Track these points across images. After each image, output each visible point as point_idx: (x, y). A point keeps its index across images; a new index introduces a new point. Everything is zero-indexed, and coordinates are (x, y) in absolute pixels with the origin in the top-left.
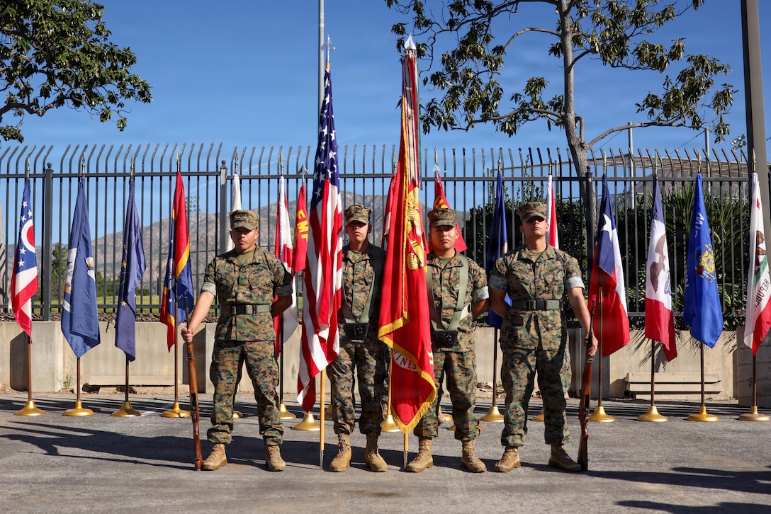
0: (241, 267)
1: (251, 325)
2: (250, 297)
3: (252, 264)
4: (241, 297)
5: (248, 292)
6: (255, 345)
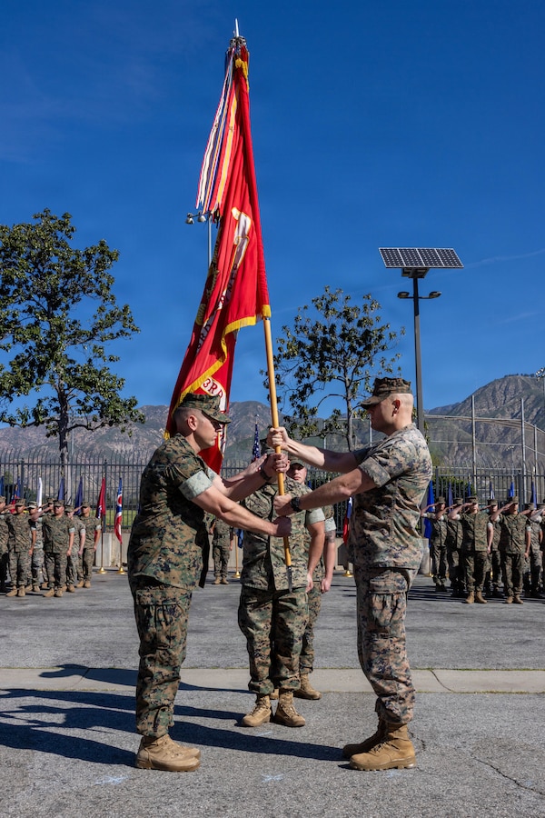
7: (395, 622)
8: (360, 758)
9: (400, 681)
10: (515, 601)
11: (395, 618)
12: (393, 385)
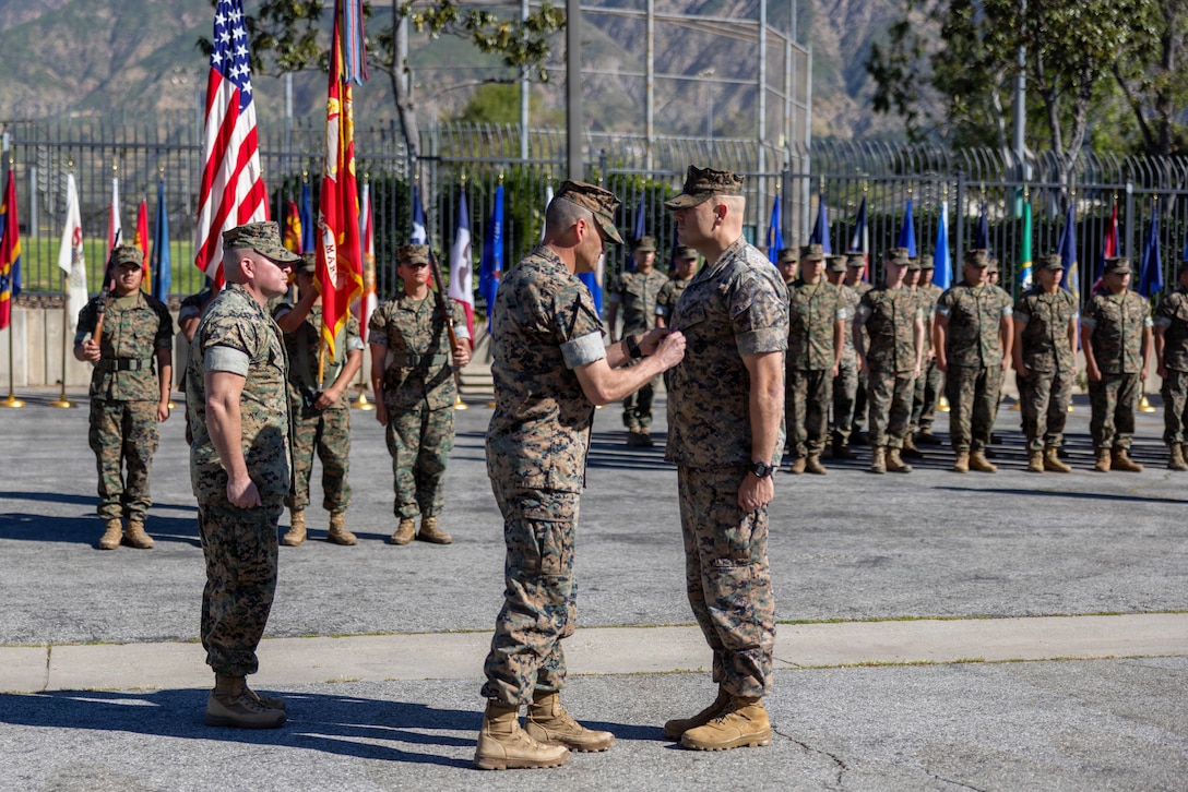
0: (123, 312)
1: (135, 383)
2: (134, 347)
3: (135, 310)
4: (124, 349)
5: (131, 342)
6: (140, 405)
7: (756, 543)
8: (698, 733)
9: (765, 628)
10: (810, 469)
11: (757, 537)
12: (718, 181)
